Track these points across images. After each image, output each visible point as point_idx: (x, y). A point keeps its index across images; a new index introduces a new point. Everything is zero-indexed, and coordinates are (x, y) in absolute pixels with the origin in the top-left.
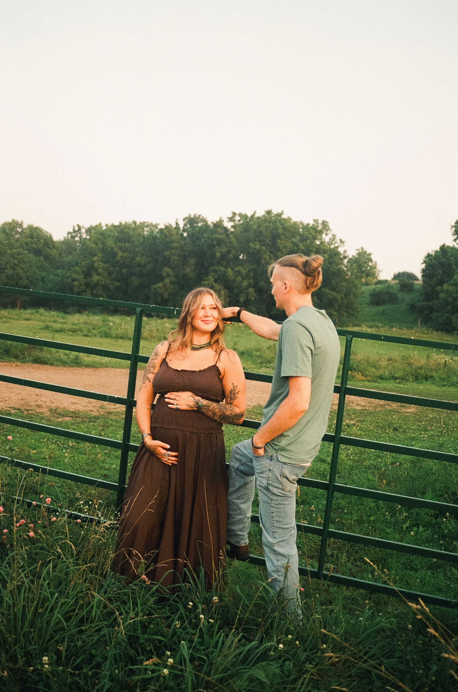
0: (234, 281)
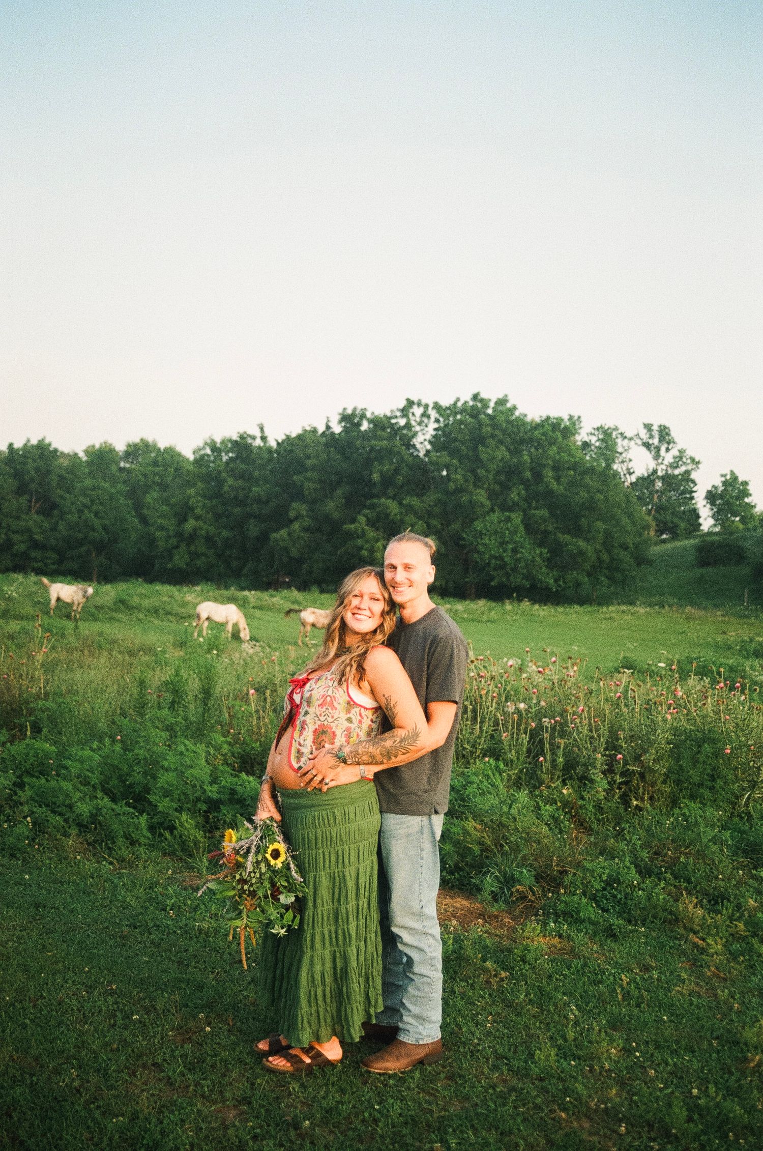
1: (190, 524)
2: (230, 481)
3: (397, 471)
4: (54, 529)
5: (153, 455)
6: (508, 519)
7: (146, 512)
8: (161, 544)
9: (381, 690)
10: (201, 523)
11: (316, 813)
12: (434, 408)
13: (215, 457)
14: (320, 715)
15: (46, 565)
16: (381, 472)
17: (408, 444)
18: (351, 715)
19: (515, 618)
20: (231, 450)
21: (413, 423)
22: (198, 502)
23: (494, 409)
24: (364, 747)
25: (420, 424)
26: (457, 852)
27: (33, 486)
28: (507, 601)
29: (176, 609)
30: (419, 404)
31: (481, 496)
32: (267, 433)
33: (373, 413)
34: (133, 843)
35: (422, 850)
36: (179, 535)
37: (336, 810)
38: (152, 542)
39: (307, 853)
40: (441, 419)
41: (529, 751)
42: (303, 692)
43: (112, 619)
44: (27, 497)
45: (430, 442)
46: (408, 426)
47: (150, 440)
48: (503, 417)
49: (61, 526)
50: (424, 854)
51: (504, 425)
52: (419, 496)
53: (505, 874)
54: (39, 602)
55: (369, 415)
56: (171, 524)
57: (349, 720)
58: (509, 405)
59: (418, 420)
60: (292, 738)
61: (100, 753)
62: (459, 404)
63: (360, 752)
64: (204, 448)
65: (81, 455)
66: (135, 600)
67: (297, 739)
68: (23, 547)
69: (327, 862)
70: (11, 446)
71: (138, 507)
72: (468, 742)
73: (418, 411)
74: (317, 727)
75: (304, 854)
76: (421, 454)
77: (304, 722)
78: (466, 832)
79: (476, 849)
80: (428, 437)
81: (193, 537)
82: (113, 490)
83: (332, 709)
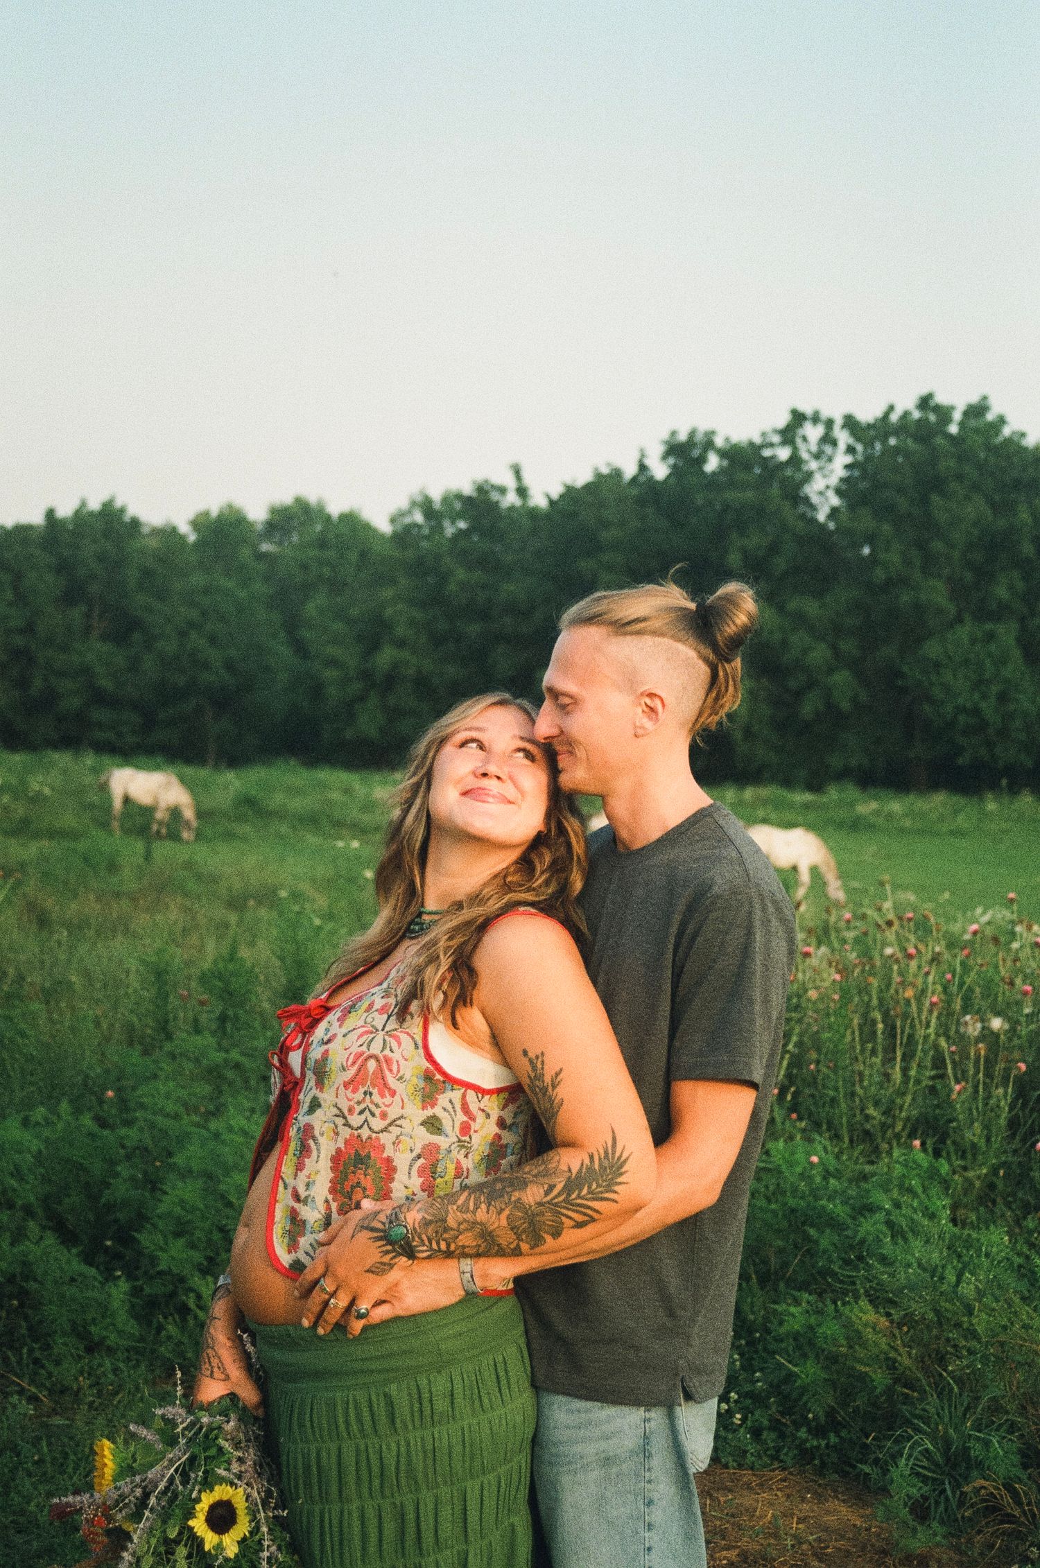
0: (785, 644)
1: (386, 657)
2: (460, 574)
3: (774, 549)
4: (134, 665)
5: (319, 528)
6: (990, 637)
7: (306, 634)
8: (332, 691)
9: (521, 1038)
10: (405, 654)
11: (338, 1394)
12: (844, 426)
13: (432, 528)
14: (351, 1110)
15: (120, 735)
16: (744, 552)
17: (794, 493)
18: (438, 1111)
19: (1004, 826)
20: (461, 515)
21: (805, 455)
22: (401, 615)
23: (962, 424)
24: (464, 1209)
25: (817, 456)
26: (834, 1384)
27: (95, 588)
28: (990, 796)
29: (355, 814)
30: (816, 419)
31: (937, 593)
32: (528, 480)
33: (727, 439)
34: (92, 1348)
35: (650, 1503)
36: (366, 675)
37: (393, 1389)
38: (317, 691)
39: (317, 1509)
40: (859, 448)
41: (1013, 1124)
42: (308, 1045)
43: (229, 836)
44: (83, 608)
45: (838, 492)
46: (795, 460)
47: (312, 499)
48: (979, 439)
49: (149, 663)
50: (657, 1515)
51: (982, 455)
52: (819, 594)
53: (948, 1442)
54: (92, 806)
55: (719, 442)
56: (350, 656)
57: (433, 1125)
58: (990, 417)
59: (814, 448)
60: (278, 1176)
61: (47, 1133)
62: (894, 418)
63: (451, 1222)
64: (410, 512)
65: (184, 528)
66: (278, 799)
67: (290, 1181)
68: (76, 702)
69: (373, 1539)
70: (50, 514)
71: (292, 625)
72: (877, 1104)
73: (813, 433)
74: (341, 1145)
75: (310, 1513)
76: (821, 517)
77: (308, 1131)
78: (855, 1337)
79: (880, 1378)
80: (834, 480)
81: (390, 681)
82: (242, 594)
83: (382, 1095)
